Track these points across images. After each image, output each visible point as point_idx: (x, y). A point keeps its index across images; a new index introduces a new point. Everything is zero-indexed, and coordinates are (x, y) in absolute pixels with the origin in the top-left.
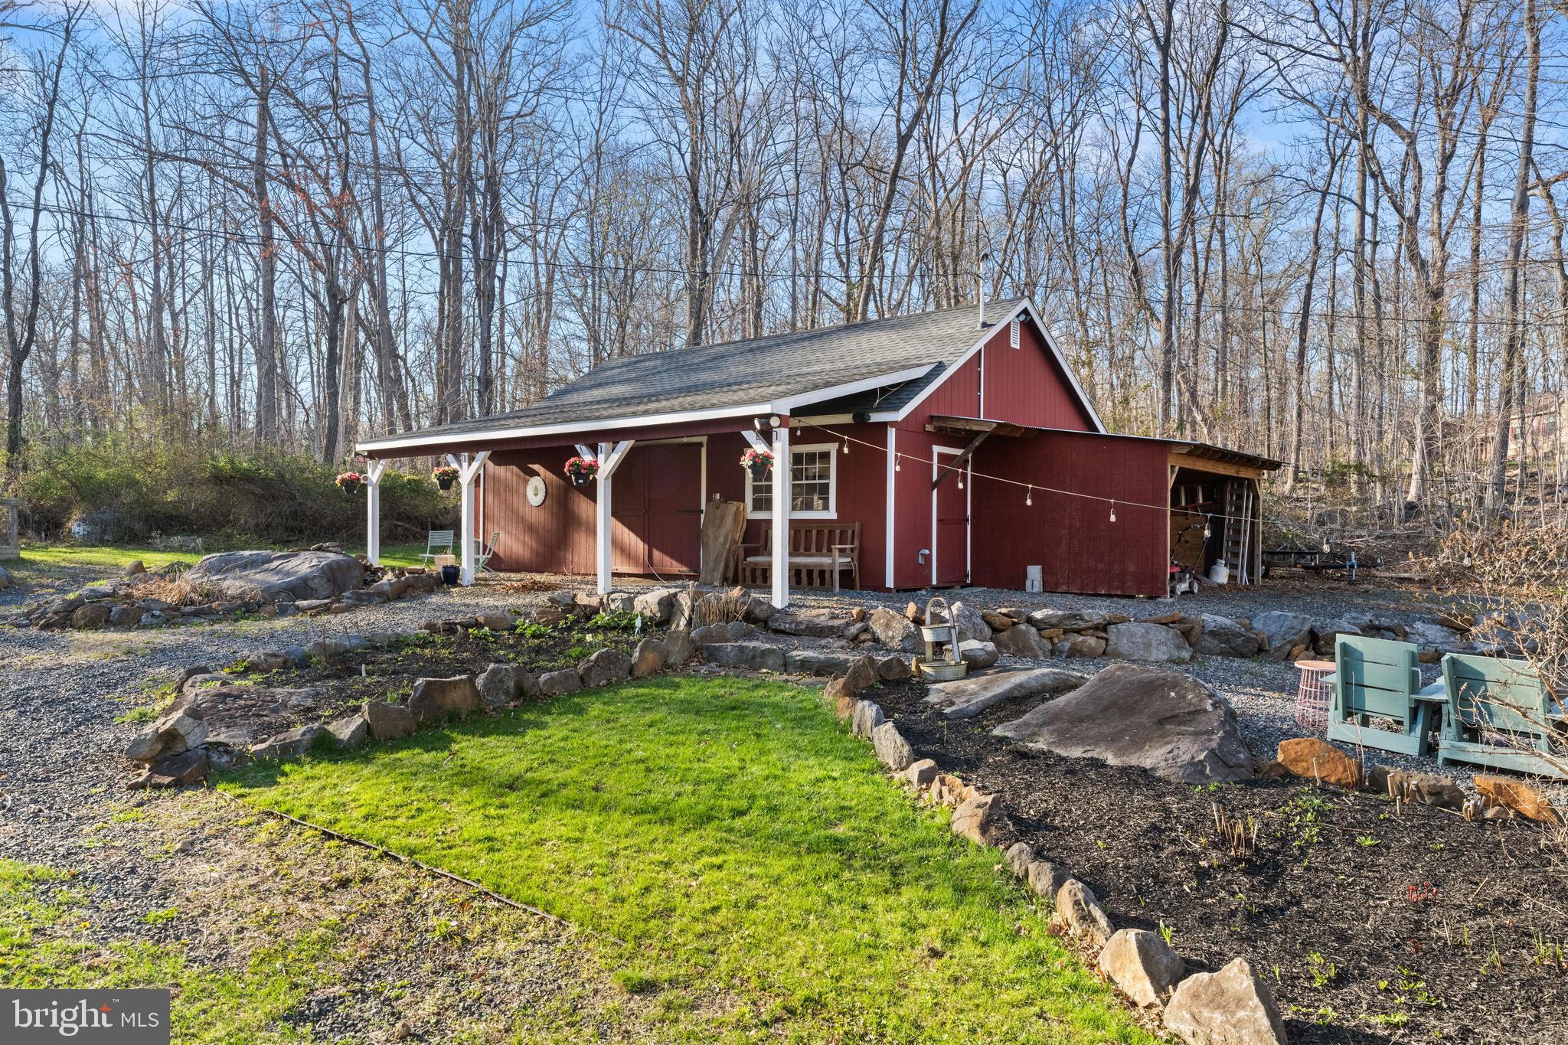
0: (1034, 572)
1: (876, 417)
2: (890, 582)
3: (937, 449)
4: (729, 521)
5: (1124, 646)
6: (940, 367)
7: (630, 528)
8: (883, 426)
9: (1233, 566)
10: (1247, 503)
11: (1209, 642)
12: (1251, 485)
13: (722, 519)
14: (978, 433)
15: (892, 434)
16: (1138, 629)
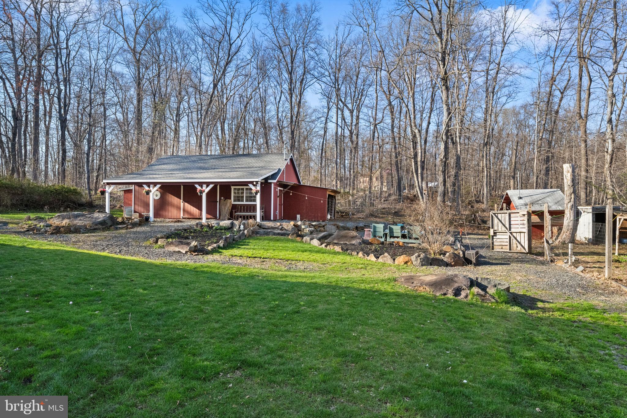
0: (298, 216)
1: (269, 181)
2: (272, 219)
3: (279, 188)
4: (228, 205)
5: (328, 229)
6: (279, 170)
7: (193, 206)
8: (271, 183)
9: (331, 215)
10: (334, 201)
11: (341, 228)
12: (335, 197)
13: (226, 204)
14: (289, 185)
15: (273, 185)
16: (330, 226)
